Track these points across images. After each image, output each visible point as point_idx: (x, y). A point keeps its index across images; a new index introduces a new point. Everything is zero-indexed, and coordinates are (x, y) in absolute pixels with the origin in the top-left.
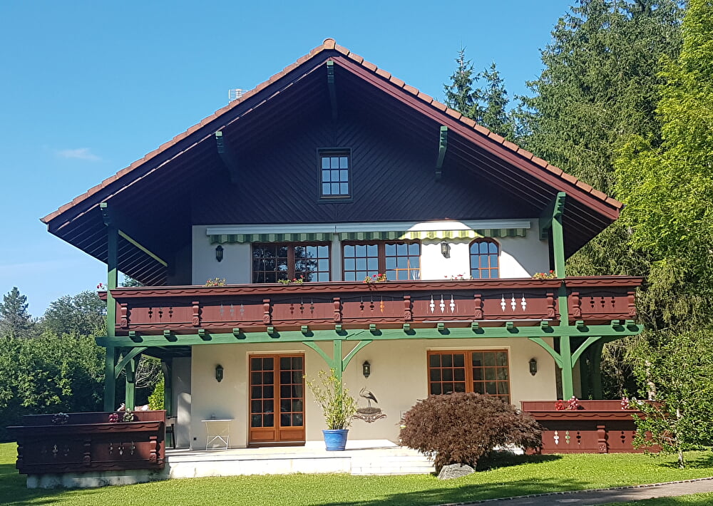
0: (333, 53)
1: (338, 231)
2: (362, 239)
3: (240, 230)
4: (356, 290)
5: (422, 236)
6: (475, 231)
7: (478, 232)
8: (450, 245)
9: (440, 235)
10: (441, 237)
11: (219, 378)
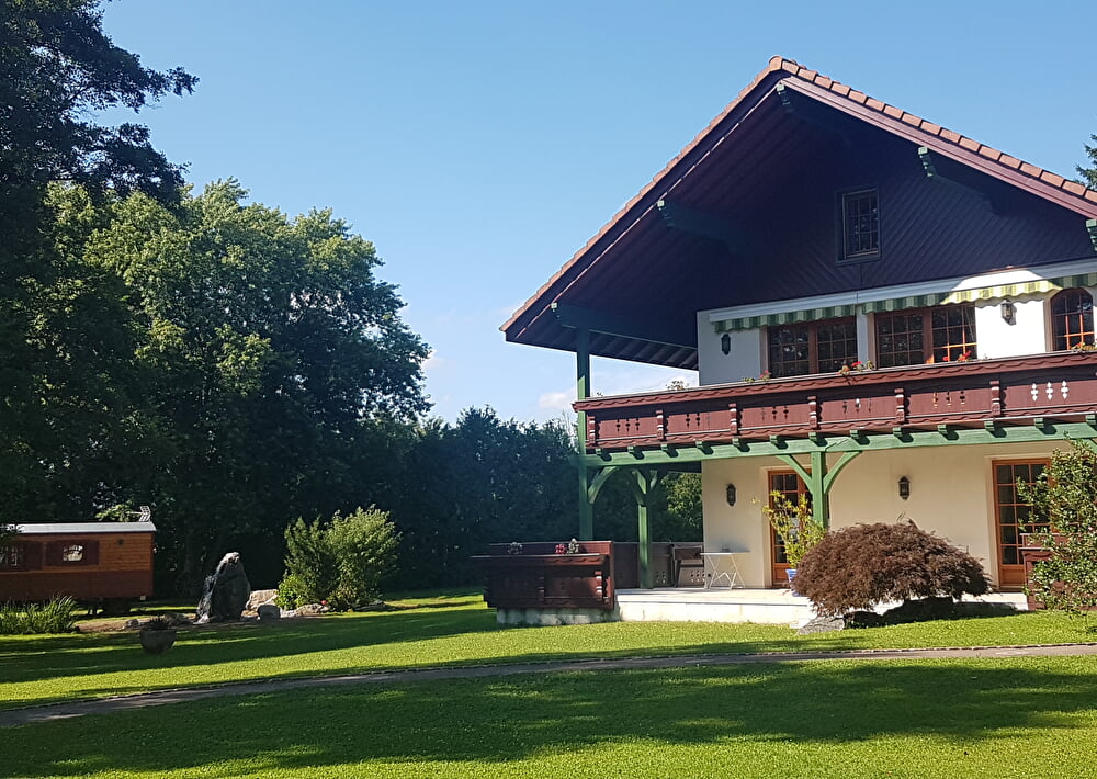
0: (783, 74)
1: (860, 301)
2: (891, 309)
3: (745, 313)
4: (831, 385)
5: (973, 296)
6: (1049, 280)
7: (1055, 281)
8: (1016, 305)
9: (998, 293)
10: (999, 295)
11: (731, 501)
